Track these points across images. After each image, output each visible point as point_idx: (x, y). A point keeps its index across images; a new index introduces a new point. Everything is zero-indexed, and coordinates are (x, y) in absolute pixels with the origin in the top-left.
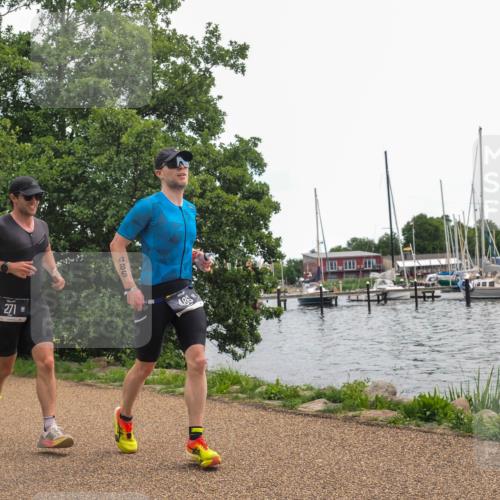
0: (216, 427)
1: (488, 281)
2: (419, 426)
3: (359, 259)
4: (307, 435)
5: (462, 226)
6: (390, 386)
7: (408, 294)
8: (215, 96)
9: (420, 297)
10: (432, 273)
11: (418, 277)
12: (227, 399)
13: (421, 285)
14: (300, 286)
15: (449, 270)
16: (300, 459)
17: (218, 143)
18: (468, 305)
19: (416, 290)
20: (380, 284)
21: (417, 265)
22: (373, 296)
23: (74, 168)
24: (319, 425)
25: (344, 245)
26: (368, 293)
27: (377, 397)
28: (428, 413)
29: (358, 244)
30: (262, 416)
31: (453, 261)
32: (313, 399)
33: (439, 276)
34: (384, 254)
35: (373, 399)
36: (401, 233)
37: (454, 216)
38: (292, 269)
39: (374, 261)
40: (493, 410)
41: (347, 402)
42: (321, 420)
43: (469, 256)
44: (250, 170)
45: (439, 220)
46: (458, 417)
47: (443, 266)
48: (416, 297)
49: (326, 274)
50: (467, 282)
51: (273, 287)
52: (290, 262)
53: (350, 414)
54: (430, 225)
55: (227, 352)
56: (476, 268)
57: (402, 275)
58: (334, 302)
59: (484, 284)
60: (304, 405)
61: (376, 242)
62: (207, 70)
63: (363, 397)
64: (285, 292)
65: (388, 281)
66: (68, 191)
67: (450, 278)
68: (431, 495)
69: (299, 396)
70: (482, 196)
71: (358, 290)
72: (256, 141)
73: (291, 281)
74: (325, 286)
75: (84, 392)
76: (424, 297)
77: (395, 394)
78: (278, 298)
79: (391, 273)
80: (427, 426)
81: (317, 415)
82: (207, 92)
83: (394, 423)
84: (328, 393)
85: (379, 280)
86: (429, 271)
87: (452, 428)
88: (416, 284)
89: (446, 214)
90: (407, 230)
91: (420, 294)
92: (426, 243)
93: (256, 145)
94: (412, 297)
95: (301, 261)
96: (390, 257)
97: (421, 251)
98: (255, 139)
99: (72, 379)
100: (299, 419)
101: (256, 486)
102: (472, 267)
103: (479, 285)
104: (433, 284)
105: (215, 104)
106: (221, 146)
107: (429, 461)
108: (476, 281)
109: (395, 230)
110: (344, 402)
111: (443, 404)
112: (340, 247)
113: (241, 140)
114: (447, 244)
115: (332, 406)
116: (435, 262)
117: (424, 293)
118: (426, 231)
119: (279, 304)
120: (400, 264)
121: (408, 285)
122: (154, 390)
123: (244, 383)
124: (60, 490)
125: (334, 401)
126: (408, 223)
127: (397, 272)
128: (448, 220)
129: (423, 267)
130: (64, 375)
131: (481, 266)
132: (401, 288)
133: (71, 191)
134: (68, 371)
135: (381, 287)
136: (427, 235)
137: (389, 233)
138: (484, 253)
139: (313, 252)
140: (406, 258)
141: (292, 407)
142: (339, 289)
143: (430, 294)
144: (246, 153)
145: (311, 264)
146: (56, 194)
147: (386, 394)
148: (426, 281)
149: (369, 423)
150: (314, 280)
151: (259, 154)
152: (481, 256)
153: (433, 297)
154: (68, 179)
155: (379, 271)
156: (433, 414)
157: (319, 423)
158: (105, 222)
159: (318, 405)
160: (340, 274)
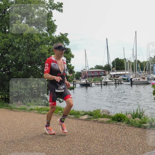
0: (54, 124)
1: (138, 79)
2: (116, 123)
3: (98, 72)
4: (82, 126)
5: (130, 62)
6: (108, 111)
7: (113, 83)
8: (54, 20)
9: (117, 84)
10: (121, 76)
11: (116, 77)
12: (57, 115)
13: (117, 80)
14: (80, 80)
15: (126, 75)
16: (80, 133)
17: (54, 35)
18: (132, 86)
19: (116, 81)
20: (105, 79)
21: (116, 73)
22: (103, 83)
23: (9, 42)
24: (86, 123)
25: (94, 67)
26: (101, 82)
27: (104, 114)
28: (119, 119)
29: (98, 67)
30: (69, 120)
31: (127, 72)
32: (84, 115)
33: (123, 77)
34: (106, 70)
35: (102, 115)
36: (111, 64)
37: (128, 59)
38: (78, 75)
39: (103, 72)
40: (139, 118)
41: (94, 116)
42: (86, 121)
43: (132, 71)
44: (65, 44)
45: (123, 60)
46: (128, 120)
47: (124, 74)
48: (116, 84)
49: (88, 76)
50: (131, 79)
51: (72, 80)
52: (77, 72)
53: (95, 119)
54: (120, 61)
55: (57, 100)
56: (134, 75)
57: (111, 77)
58: (91, 85)
59: (137, 80)
60: (81, 117)
61: (104, 66)
62: (51, 11)
63: (99, 114)
64: (76, 82)
65: (107, 79)
66: (7, 50)
67: (126, 78)
68: (120, 144)
69: (80, 114)
70: (136, 52)
71: (98, 81)
72: (67, 34)
73: (78, 79)
74: (88, 80)
75: (13, 113)
76: (118, 84)
77: (109, 113)
78: (73, 84)
79: (108, 76)
80: (119, 123)
81: (85, 120)
82: (51, 19)
83: (109, 122)
84: (88, 113)
85: (104, 78)
86: (120, 75)
87: (127, 124)
88: (116, 80)
89: (125, 58)
90: (113, 63)
91: (117, 82)
92: (119, 67)
93: (66, 36)
94: (115, 84)
95: (81, 72)
96: (108, 71)
97: (118, 69)
98: (66, 34)
99: (9, 109)
100: (80, 121)
101: (66, 142)
102: (133, 74)
103: (135, 80)
104: (121, 80)
105: (54, 23)
106: (55, 36)
107: (119, 134)
108: (134, 79)
109: (109, 63)
110: (93, 116)
111: (124, 116)
112: (93, 68)
113: (62, 34)
114: (125, 67)
115: (90, 117)
116: (122, 73)
117: (118, 82)
118: (119, 63)
119: (74, 86)
120: (111, 73)
121: (113, 80)
122: (35, 112)
123: (63, 110)
124: (5, 143)
125: (91, 116)
126: (114, 61)
127: (110, 76)
128: (126, 60)
129: (118, 74)
130: (6, 107)
131: (135, 74)
132: (111, 81)
133: (8, 50)
134: (7, 106)
135: (105, 80)
136: (119, 64)
137: (108, 63)
138: (136, 70)
139: (84, 69)
140: (113, 72)
141: (78, 117)
142: (92, 81)
143: (120, 83)
144: (63, 38)
145: (84, 73)
146: (3, 51)
147: (106, 113)
148: (119, 78)
149: (101, 122)
150: (84, 78)
151: (67, 39)
152: (135, 71)
153: (121, 84)
154: (7, 46)
155: (105, 76)
156: (121, 119)
157: (86, 122)
158: (19, 60)
159: (86, 117)
160: (93, 76)
